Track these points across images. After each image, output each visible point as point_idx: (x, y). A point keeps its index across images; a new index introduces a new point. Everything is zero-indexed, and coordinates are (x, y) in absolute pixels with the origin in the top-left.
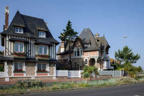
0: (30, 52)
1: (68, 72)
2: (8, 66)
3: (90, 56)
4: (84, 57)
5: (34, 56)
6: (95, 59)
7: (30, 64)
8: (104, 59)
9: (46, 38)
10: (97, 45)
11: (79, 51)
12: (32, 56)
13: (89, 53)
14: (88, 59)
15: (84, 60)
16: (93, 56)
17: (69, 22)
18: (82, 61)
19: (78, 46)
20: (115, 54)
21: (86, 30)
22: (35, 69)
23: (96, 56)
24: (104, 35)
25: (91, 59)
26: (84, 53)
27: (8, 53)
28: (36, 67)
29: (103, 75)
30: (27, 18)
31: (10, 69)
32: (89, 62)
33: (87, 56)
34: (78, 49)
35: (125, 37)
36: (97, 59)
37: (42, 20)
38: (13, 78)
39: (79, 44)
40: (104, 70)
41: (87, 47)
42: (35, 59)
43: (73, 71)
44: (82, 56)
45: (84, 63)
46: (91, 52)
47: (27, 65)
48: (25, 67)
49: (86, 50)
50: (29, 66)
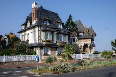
0: (53, 40)
1: (76, 55)
2: (40, 51)
3: (84, 43)
4: (79, 43)
5: (56, 43)
6: (88, 45)
7: (53, 49)
8: (93, 45)
9: (62, 29)
10: (89, 34)
11: (74, 38)
12: (55, 43)
13: (83, 40)
14: (82, 45)
15: (79, 46)
16: (86, 43)
17: (70, 16)
18: (77, 47)
19: (73, 34)
20: (112, 42)
21: (78, 22)
22: (56, 53)
23: (89, 42)
24: (91, 26)
25: (84, 45)
26: (79, 40)
27: (40, 40)
28: (57, 51)
29: (95, 58)
30: (48, 12)
31: (41, 53)
32: (83, 47)
33: (82, 43)
34: (73, 37)
35: (107, 28)
36: (90, 45)
37: (57, 14)
38: (43, 60)
39: (75, 33)
40: (93, 54)
41: (81, 36)
42: (57, 45)
43: (78, 54)
44: (77, 43)
45: (79, 48)
46: (85, 40)
47: (52, 50)
48: (51, 51)
49: (81, 38)
50: (53, 51)
